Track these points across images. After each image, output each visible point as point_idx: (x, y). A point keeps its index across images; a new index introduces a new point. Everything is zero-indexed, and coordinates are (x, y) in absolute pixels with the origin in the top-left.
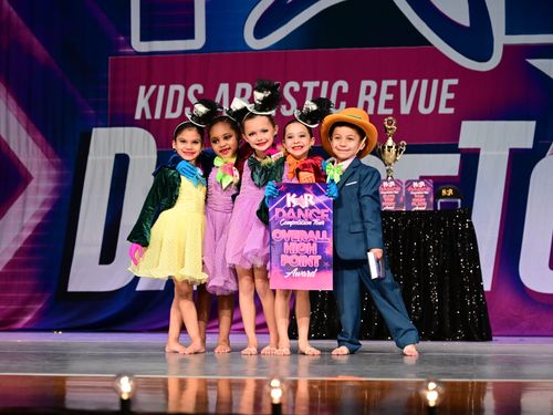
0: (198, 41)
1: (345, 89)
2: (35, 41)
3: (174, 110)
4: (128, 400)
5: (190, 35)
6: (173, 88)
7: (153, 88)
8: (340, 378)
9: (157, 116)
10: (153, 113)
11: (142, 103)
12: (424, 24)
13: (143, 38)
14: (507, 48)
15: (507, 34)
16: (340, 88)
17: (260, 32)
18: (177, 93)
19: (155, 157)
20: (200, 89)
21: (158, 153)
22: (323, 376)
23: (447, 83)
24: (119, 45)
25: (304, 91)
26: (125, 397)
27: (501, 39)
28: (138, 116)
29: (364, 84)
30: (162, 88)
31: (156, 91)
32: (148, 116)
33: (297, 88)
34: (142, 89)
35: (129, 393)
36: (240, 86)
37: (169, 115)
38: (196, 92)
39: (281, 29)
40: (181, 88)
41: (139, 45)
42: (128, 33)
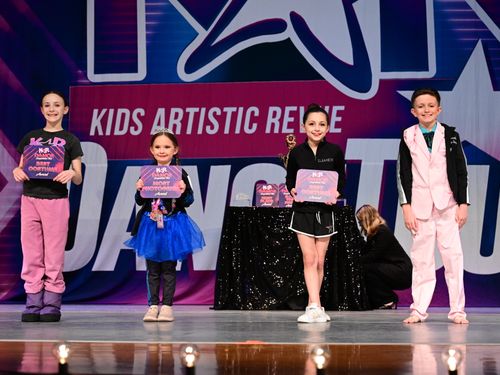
0: (141, 74)
1: (257, 114)
2: (11, 73)
3: (121, 129)
4: (66, 364)
5: (134, 69)
6: (120, 111)
7: (104, 111)
8: (248, 342)
9: (108, 133)
10: (104, 130)
11: (96, 122)
13: (97, 71)
14: (382, 82)
15: (384, 69)
16: (253, 113)
17: (190, 68)
18: (123, 115)
19: (106, 165)
20: (142, 112)
21: (109, 162)
22: (234, 340)
23: (336, 109)
24: (78, 77)
25: (224, 114)
26: (63, 362)
27: (377, 75)
28: (92, 133)
29: (271, 109)
30: (112, 111)
31: (107, 114)
32: (101, 133)
33: (219, 113)
34: (96, 111)
35: (66, 359)
36: (174, 111)
37: (117, 132)
38: (139, 115)
39: (207, 65)
40: (127, 111)
41: (93, 77)
42: (84, 67)
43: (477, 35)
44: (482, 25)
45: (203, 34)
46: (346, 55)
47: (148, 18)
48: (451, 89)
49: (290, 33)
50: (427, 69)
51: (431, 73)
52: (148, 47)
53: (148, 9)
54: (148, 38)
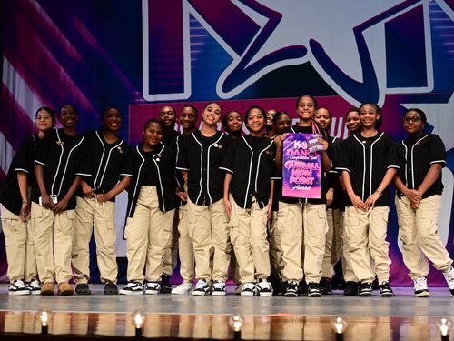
0: (186, 94)
2: (82, 95)
4: (141, 329)
5: (182, 90)
12: (333, 81)
13: (151, 92)
14: (388, 97)
15: (388, 87)
17: (227, 88)
24: (135, 97)
26: (139, 327)
27: (384, 90)
35: (141, 324)
39: (242, 85)
41: (148, 97)
42: (140, 89)
45: (237, 59)
46: (358, 76)
47: (192, 48)
48: (447, 102)
49: (310, 57)
50: (426, 85)
51: (430, 88)
52: (193, 71)
53: (192, 40)
54: (192, 63)
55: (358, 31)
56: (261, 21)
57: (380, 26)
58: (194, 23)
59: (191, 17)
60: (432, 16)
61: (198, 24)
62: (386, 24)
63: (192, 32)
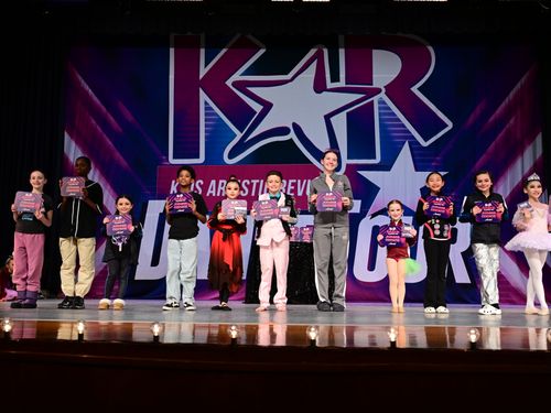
0: (201, 160)
5: (198, 157)
11: (174, 188)
12: (309, 154)
13: (174, 157)
14: (348, 165)
15: (348, 158)
17: (231, 156)
20: (202, 183)
24: (163, 160)
25: (252, 184)
27: (345, 161)
33: (249, 183)
34: (173, 182)
36: (221, 182)
38: (199, 184)
39: (241, 155)
41: (172, 161)
42: (167, 154)
43: (406, 138)
44: (408, 132)
45: (239, 135)
47: (206, 126)
48: (389, 170)
49: (292, 135)
50: (375, 158)
51: (377, 160)
52: (206, 143)
53: (206, 120)
54: (206, 137)
55: (327, 118)
56: (258, 108)
57: (343, 115)
58: (208, 108)
59: (206, 103)
60: (380, 108)
61: (211, 109)
62: (348, 114)
63: (206, 114)
